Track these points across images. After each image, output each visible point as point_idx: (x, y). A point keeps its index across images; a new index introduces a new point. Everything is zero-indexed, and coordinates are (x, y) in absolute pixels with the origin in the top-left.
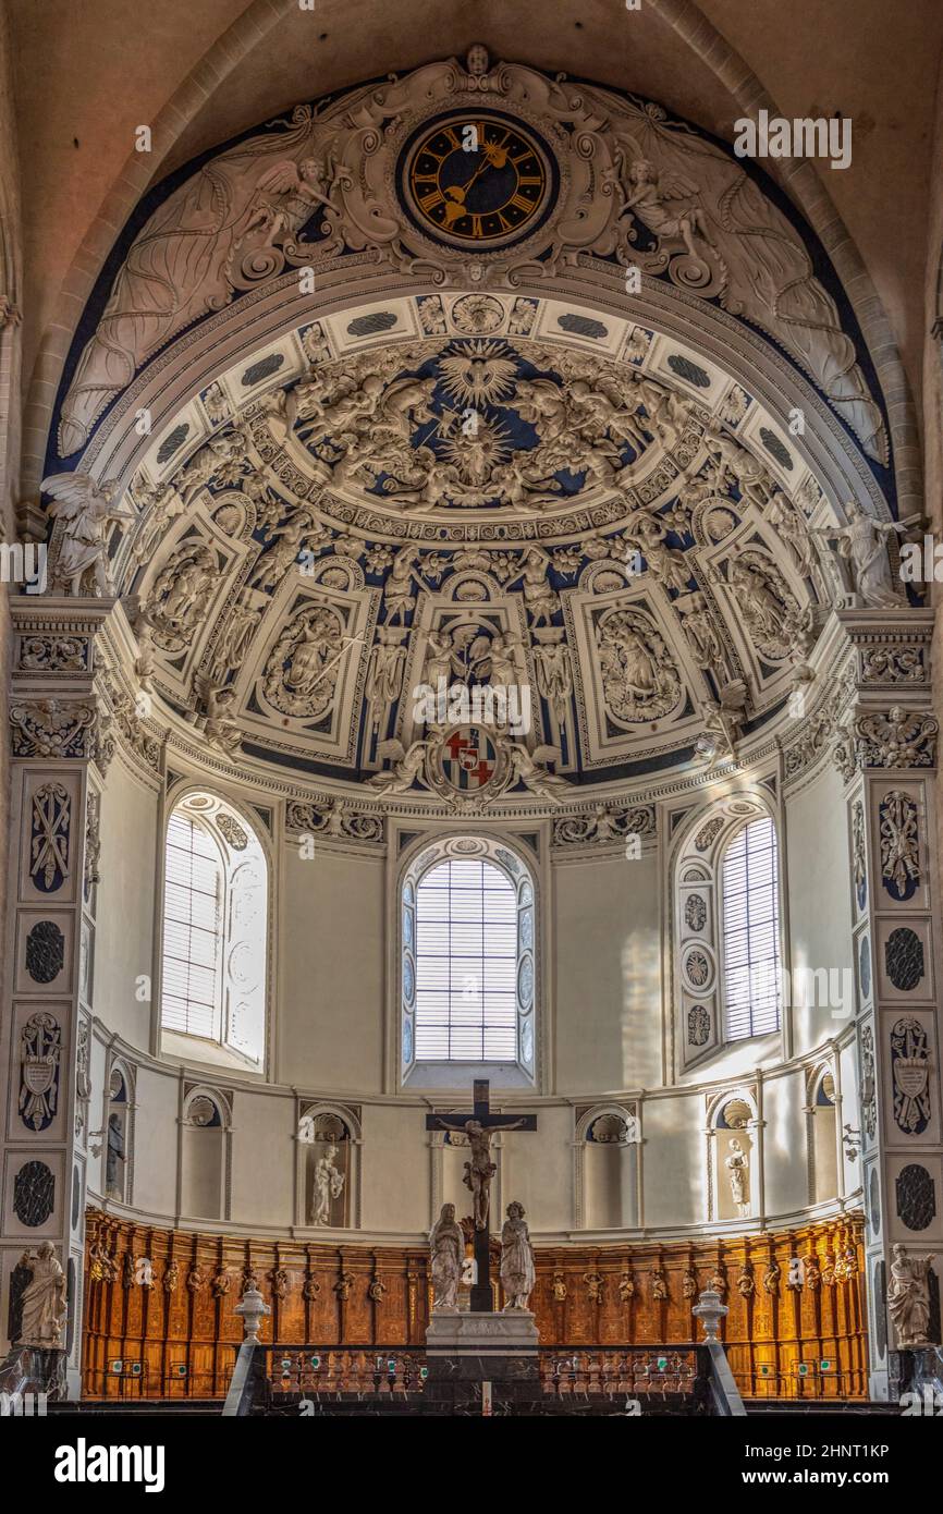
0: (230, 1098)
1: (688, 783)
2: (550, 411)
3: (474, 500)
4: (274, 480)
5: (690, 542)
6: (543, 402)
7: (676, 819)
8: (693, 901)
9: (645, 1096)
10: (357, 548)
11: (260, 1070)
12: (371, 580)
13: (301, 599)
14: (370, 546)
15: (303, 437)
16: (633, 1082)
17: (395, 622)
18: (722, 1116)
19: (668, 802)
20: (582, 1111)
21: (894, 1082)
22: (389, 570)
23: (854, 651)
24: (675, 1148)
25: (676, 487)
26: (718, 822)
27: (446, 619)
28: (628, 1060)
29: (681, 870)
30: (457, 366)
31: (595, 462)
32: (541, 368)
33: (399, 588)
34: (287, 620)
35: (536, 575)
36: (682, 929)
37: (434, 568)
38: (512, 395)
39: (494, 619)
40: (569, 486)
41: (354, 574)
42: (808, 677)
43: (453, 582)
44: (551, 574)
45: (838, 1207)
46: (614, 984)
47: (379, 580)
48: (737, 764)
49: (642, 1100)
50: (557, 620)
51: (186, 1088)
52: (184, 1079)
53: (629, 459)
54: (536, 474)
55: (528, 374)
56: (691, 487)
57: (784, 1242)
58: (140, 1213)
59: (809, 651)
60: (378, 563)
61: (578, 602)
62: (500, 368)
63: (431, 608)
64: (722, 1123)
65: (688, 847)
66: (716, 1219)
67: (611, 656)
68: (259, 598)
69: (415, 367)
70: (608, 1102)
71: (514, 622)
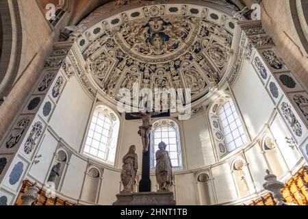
0: (103, 170)
1: (208, 99)
2: (170, 30)
3: (159, 53)
4: (120, 47)
5: (200, 49)
6: (168, 28)
7: (207, 107)
8: (214, 122)
9: (211, 167)
10: (137, 63)
11: (113, 165)
12: (141, 70)
13: (128, 73)
14: (140, 63)
15: (125, 39)
16: (207, 164)
17: (146, 78)
18: (234, 167)
19: (205, 104)
20: (195, 174)
21: (303, 112)
22: (144, 68)
23: (243, 32)
24: (222, 178)
25: (196, 39)
26: (217, 105)
27: (156, 79)
28: (205, 159)
29: (210, 116)
30: (152, 23)
31: (180, 39)
32: (167, 22)
33: (147, 72)
34: (125, 77)
35: (172, 66)
36: (213, 127)
37: (153, 68)
38: (163, 29)
39: (166, 78)
40: (176, 46)
41: (138, 69)
42: (232, 52)
43: (157, 71)
44: (175, 66)
45: (289, 174)
46: (199, 142)
47: (143, 70)
48: (218, 89)
49: (211, 168)
50: (177, 75)
51: (89, 165)
52: (89, 162)
53: (186, 36)
54: (170, 46)
55: (165, 24)
56: (199, 37)
57: (268, 198)
58: (62, 195)
59: (230, 47)
60: (142, 66)
61: (181, 70)
62: (160, 23)
63: (153, 76)
64: (235, 169)
65: (211, 111)
66: (240, 197)
67: (189, 79)
68: (119, 71)
69: (145, 24)
70: (202, 170)
71: (169, 77)
